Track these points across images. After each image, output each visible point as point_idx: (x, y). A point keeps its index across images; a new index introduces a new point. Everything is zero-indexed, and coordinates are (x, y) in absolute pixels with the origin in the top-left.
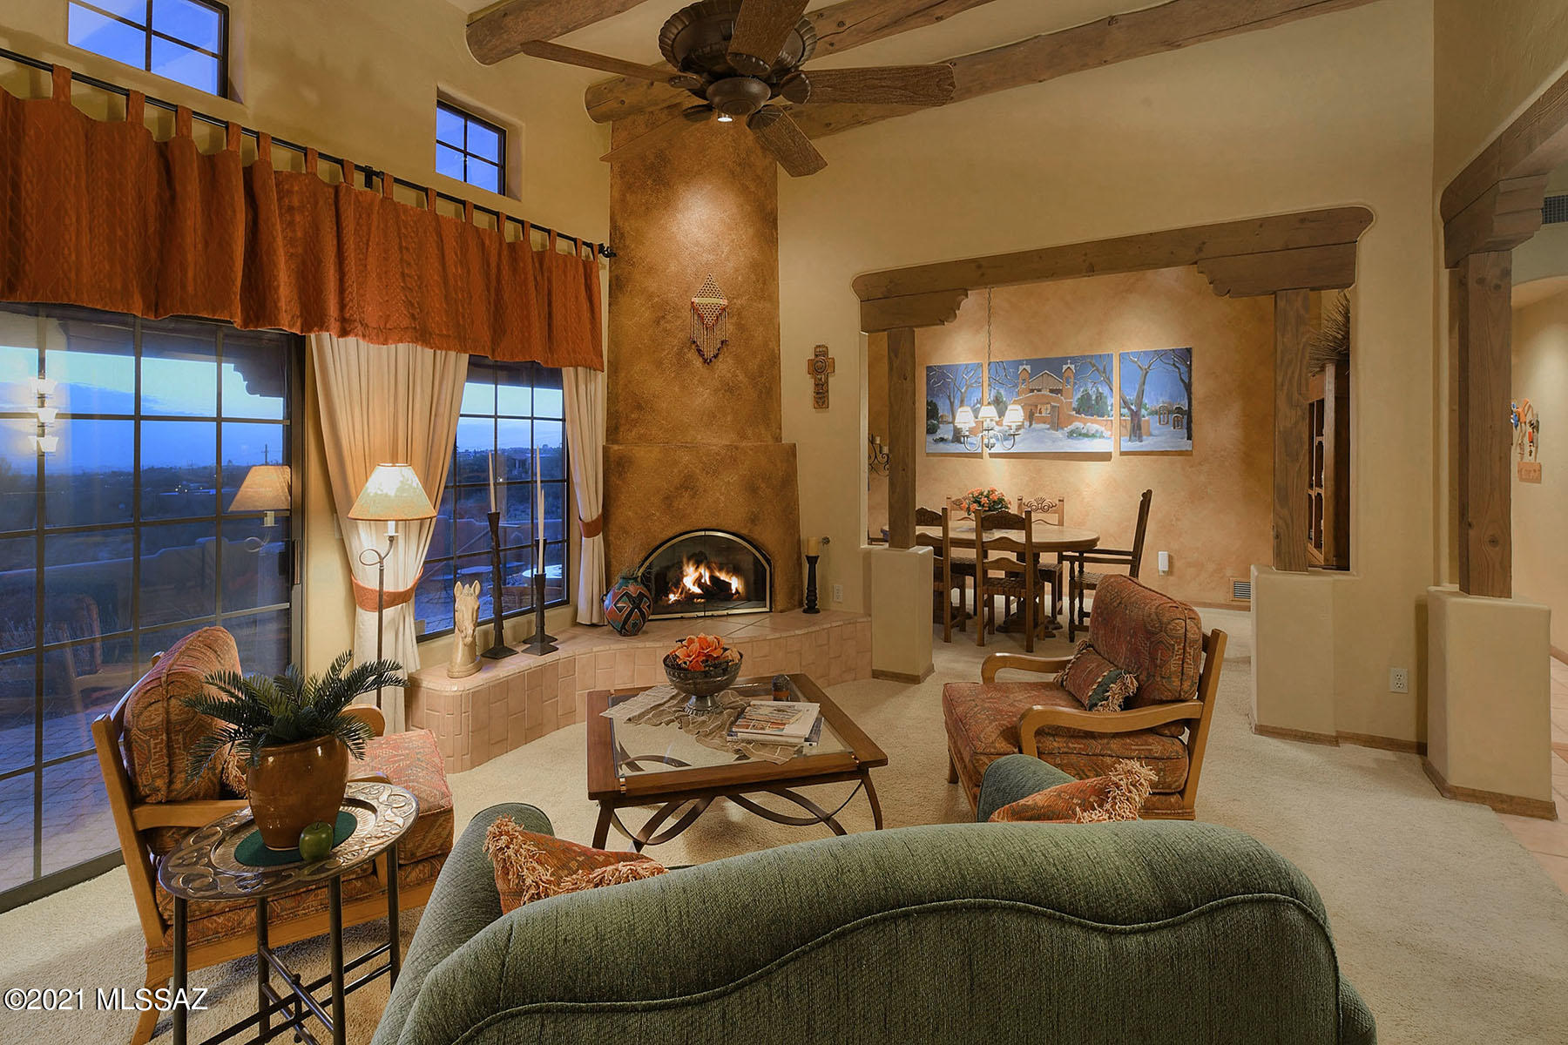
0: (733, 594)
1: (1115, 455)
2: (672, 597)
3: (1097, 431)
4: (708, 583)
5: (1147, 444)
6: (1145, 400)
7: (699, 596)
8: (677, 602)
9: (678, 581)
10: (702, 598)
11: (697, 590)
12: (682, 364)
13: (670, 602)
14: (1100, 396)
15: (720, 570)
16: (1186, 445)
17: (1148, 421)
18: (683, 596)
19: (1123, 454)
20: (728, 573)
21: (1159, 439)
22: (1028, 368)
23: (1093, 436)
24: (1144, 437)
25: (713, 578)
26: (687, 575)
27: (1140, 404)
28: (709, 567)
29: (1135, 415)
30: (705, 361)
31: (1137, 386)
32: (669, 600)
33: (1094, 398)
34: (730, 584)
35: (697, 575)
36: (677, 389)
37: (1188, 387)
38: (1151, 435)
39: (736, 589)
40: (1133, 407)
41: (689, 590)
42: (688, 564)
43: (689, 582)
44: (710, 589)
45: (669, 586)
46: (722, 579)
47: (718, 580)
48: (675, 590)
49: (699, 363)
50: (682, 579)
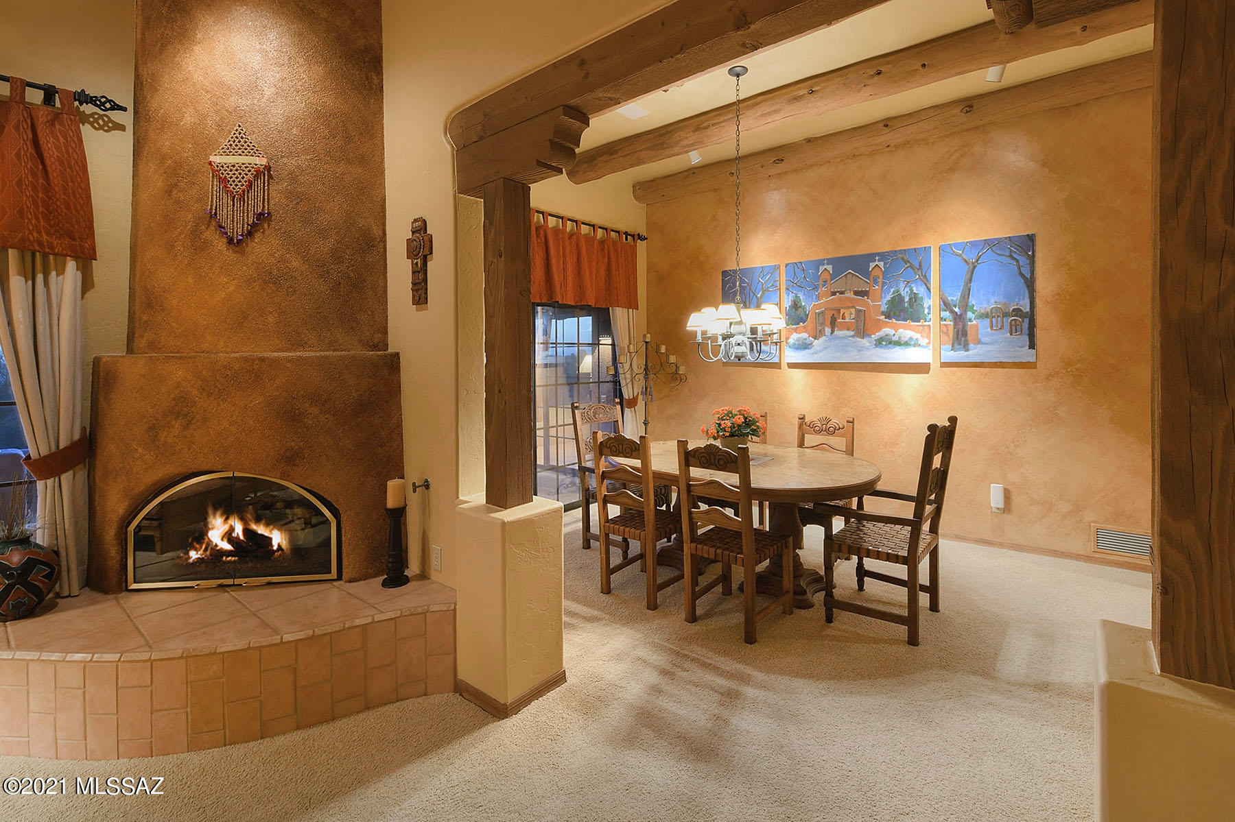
0: (274, 552)
1: (935, 367)
2: (194, 555)
3: (911, 338)
4: (241, 537)
5: (974, 353)
6: (972, 301)
7: (228, 553)
8: (200, 560)
9: (200, 536)
10: (233, 556)
11: (227, 546)
12: (199, 247)
13: (191, 561)
14: (914, 298)
15: (258, 520)
16: (1027, 355)
17: (976, 326)
18: (208, 553)
19: (944, 365)
20: (267, 525)
21: (991, 348)
22: (830, 268)
23: (907, 344)
24: (971, 346)
25: (247, 532)
26: (213, 528)
27: (965, 306)
28: (242, 519)
29: (959, 319)
30: (230, 241)
31: (962, 284)
32: (189, 558)
33: (907, 299)
34: (271, 539)
35: (226, 527)
36: (190, 280)
37: (1030, 284)
38: (979, 342)
39: (279, 545)
40: (956, 310)
41: (216, 545)
42: (214, 514)
43: (216, 535)
44: (244, 545)
45: (190, 540)
46: (259, 532)
47: (254, 533)
48: (198, 546)
49: (220, 244)
50: (207, 532)
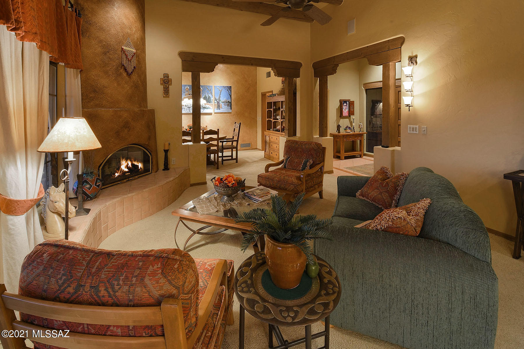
0: (139, 169)
1: (213, 113)
2: (117, 175)
3: (209, 107)
4: (131, 166)
5: (221, 111)
6: (221, 99)
7: (127, 172)
8: (119, 176)
9: (119, 168)
10: (129, 173)
11: (127, 170)
13: (116, 177)
14: (209, 97)
15: (135, 161)
16: (230, 111)
17: (221, 105)
18: (121, 173)
19: (215, 113)
20: (137, 162)
21: (224, 109)
22: (188, 87)
23: (208, 108)
24: (220, 109)
25: (132, 164)
26: (122, 165)
27: (219, 100)
28: (131, 161)
29: (218, 103)
30: (128, 73)
31: (219, 95)
32: (115, 176)
33: (208, 97)
34: (138, 166)
35: (126, 164)
36: (115, 85)
37: (231, 96)
38: (222, 108)
39: (141, 167)
40: (218, 101)
41: (124, 170)
42: (123, 160)
43: (123, 167)
44: (131, 169)
45: (115, 170)
46: (135, 164)
47: (134, 164)
48: (118, 171)
49: (125, 74)
50: (121, 166)
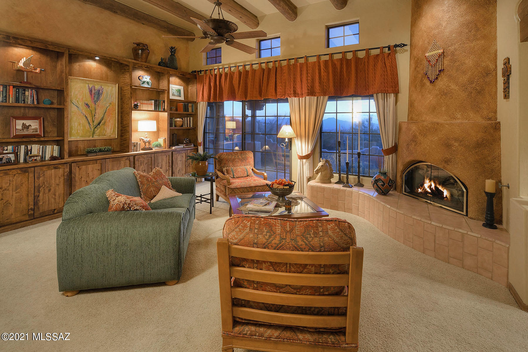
0: (444, 198)
2: (420, 190)
4: (434, 189)
7: (429, 193)
8: (421, 193)
9: (422, 185)
10: (431, 194)
11: (429, 191)
12: (423, 85)
13: (419, 192)
15: (439, 185)
18: (424, 191)
20: (442, 187)
25: (435, 187)
26: (426, 183)
28: (435, 182)
30: (431, 82)
32: (418, 191)
34: (443, 192)
35: (430, 184)
39: (446, 196)
41: (426, 189)
42: (427, 179)
43: (426, 185)
44: (435, 192)
45: (419, 185)
46: (440, 189)
47: (438, 189)
48: (421, 188)
50: (424, 184)
